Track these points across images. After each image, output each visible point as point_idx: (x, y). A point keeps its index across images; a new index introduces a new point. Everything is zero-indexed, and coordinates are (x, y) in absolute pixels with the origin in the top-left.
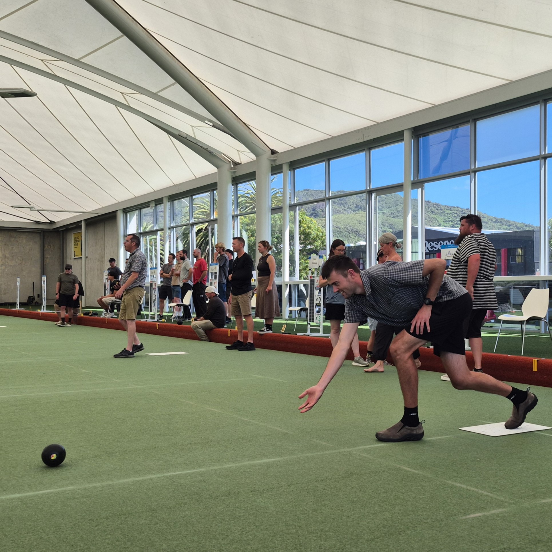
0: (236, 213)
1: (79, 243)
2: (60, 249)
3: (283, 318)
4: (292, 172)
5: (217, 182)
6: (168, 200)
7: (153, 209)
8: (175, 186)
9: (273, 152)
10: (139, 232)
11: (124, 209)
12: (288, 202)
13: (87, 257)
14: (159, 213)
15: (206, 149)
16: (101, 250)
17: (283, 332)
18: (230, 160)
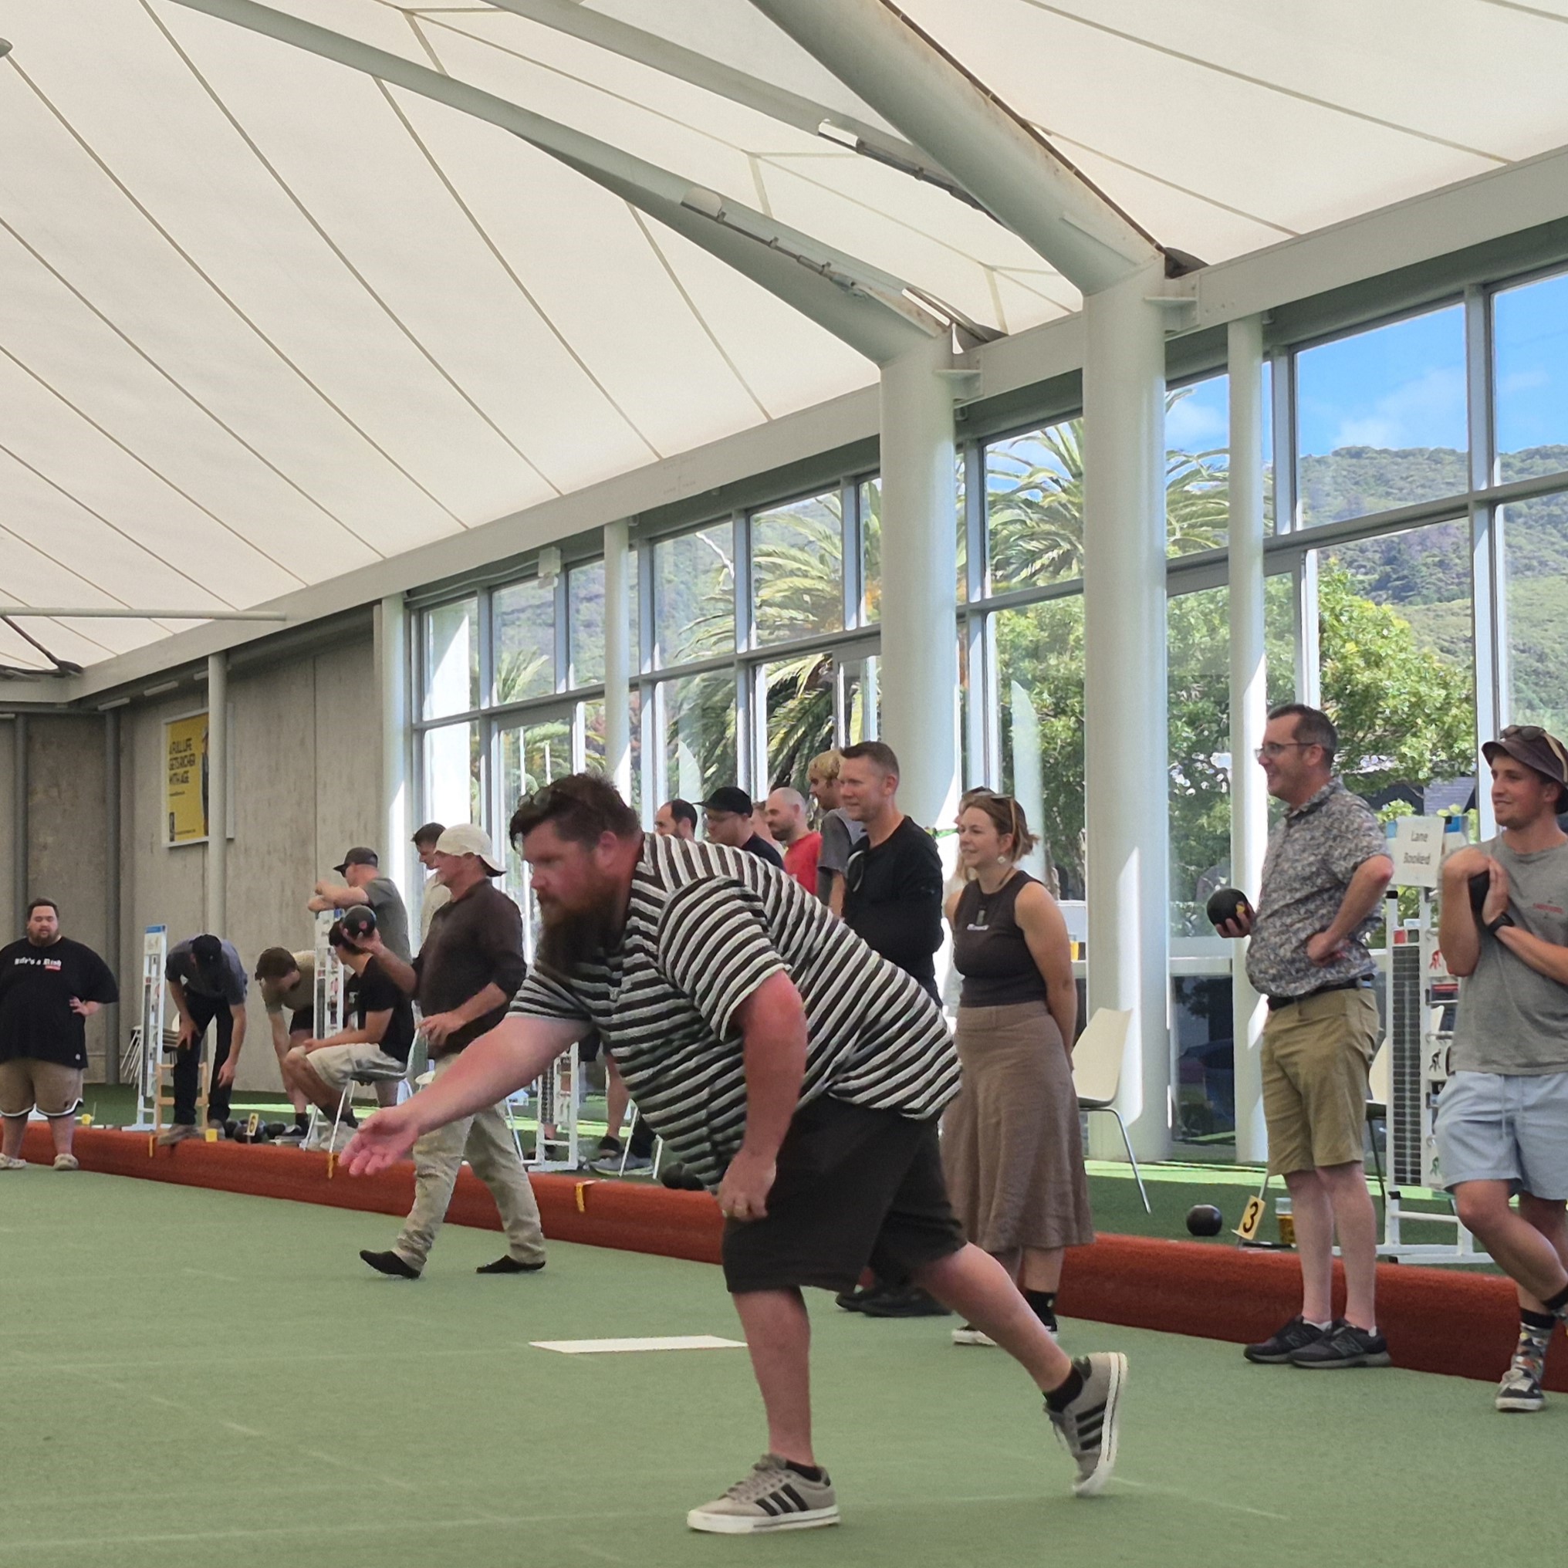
0: (976, 598)
1: (195, 772)
2: (104, 801)
3: (1241, 1158)
4: (1283, 362)
5: (878, 436)
6: (626, 542)
7: (551, 588)
8: (664, 464)
9: (1177, 265)
10: (485, 706)
11: (409, 592)
12: (1257, 529)
13: (230, 840)
14: (584, 607)
15: (822, 271)
16: (299, 804)
17: (1249, 1236)
18: (946, 321)
